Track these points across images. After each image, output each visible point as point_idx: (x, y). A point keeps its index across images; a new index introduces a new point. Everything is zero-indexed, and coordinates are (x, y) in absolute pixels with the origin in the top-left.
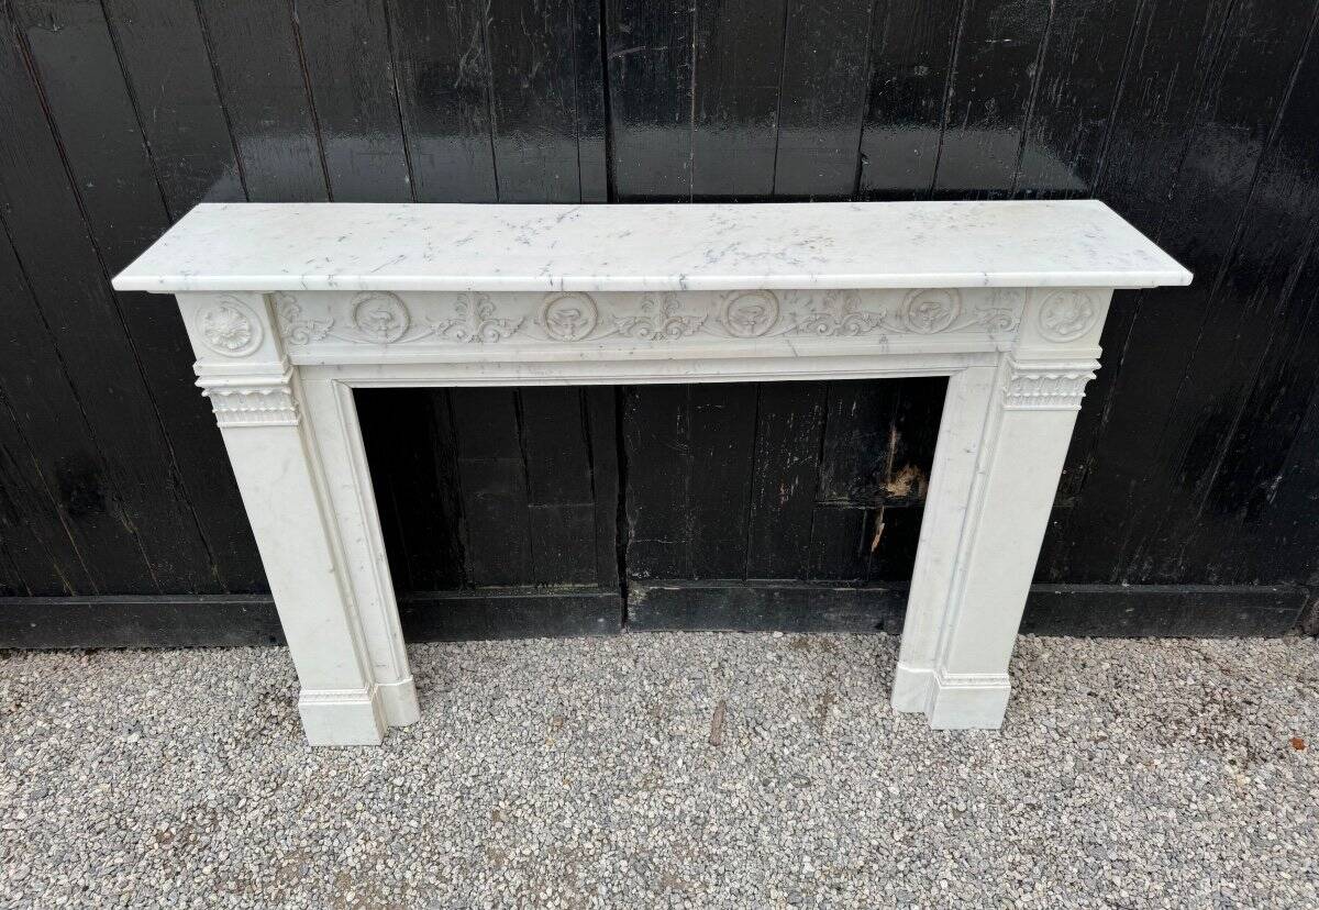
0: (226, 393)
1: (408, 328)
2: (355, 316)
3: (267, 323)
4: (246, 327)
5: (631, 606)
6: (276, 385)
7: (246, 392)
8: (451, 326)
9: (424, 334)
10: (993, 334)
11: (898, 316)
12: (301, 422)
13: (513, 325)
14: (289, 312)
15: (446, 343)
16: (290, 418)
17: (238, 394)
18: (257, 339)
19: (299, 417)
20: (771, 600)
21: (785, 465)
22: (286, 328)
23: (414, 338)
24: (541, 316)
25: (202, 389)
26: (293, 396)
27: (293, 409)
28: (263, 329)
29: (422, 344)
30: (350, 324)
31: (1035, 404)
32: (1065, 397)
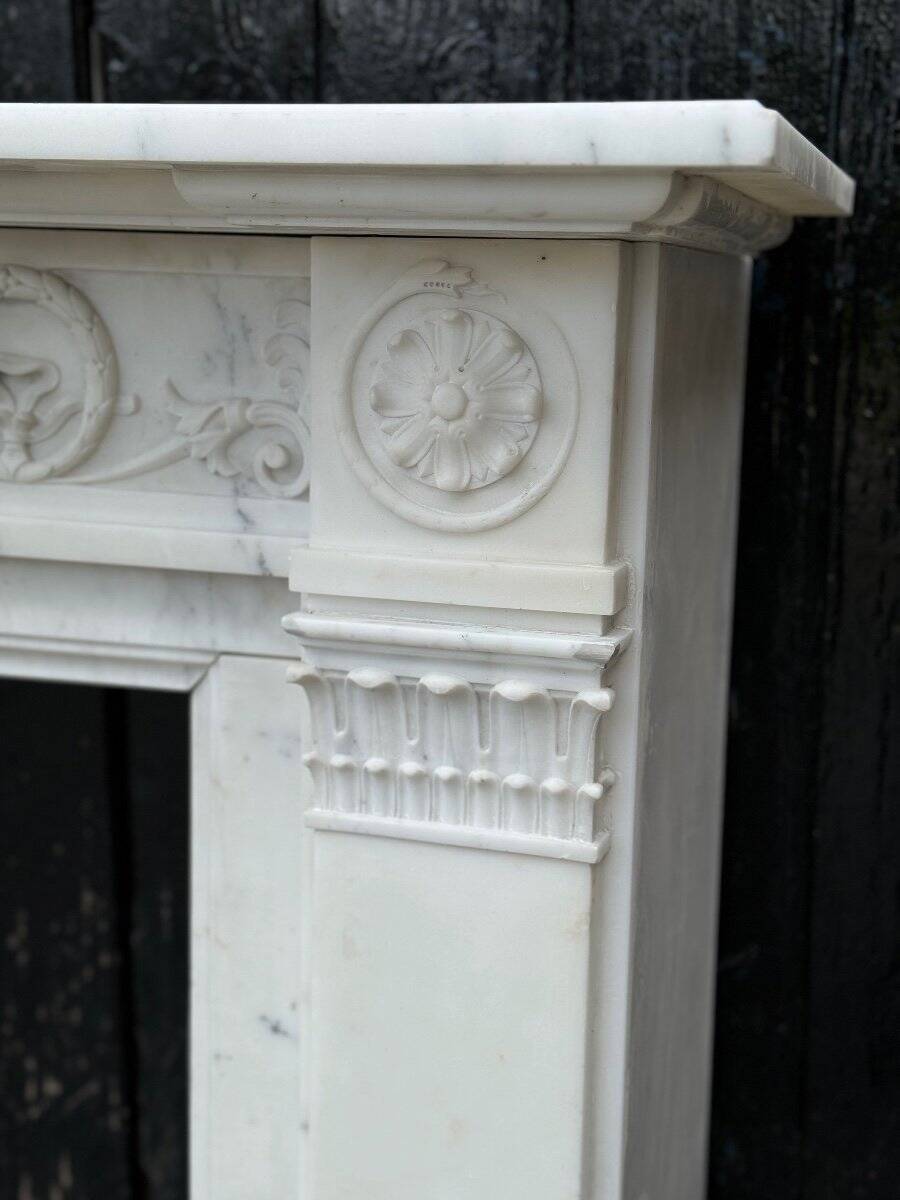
31: (421, 816)
32: (524, 793)
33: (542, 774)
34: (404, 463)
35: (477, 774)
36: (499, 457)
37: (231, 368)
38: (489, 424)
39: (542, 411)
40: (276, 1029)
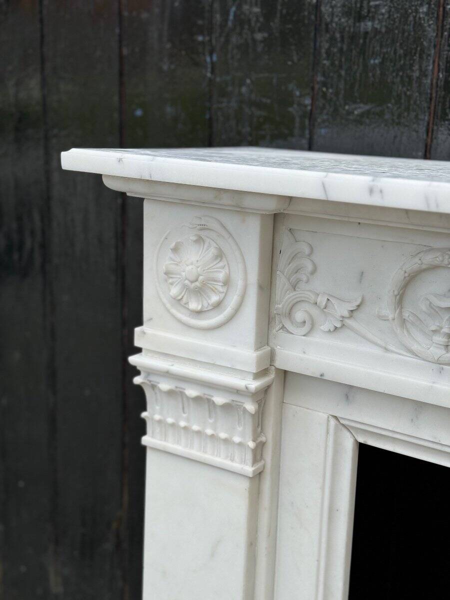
0: (165, 386)
2: (400, 299)
3: (253, 277)
4: (221, 276)
6: (237, 391)
7: (192, 392)
12: (258, 476)
14: (297, 271)
16: (243, 461)
17: (182, 394)
18: (232, 301)
19: (260, 464)
22: (283, 297)
25: (136, 372)
26: (259, 419)
27: (251, 444)
30: (388, 312)
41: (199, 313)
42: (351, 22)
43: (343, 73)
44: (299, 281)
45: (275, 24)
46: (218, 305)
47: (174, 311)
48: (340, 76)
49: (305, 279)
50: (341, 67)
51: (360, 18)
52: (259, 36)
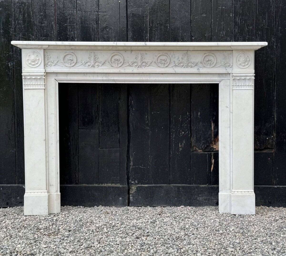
0: (28, 77)
1: (76, 63)
2: (64, 59)
3: (43, 58)
4: (38, 59)
5: (131, 193)
6: (41, 76)
7: (33, 77)
8: (87, 62)
9: (80, 65)
10: (226, 68)
11: (201, 63)
12: (45, 89)
13: (102, 63)
14: (48, 58)
15: (85, 67)
16: (43, 87)
18: (40, 62)
19: (45, 87)
20: (179, 191)
21: (180, 135)
22: (47, 61)
23: (77, 66)
24: (110, 60)
25: (23, 76)
27: (44, 84)
28: (42, 60)
29: (79, 67)
30: (63, 61)
31: (241, 88)
32: (248, 85)
33: (249, 84)
34: (240, 64)
35: (245, 84)
36: (247, 63)
37: (225, 59)
38: (246, 61)
39: (249, 61)
40: (227, 107)
41: (34, 65)
42: (40, 24)
43: (40, 32)
44: (48, 59)
45: (26, 24)
46: (37, 63)
47: (29, 65)
48: (39, 33)
49: (49, 59)
50: (39, 31)
51: (42, 24)
52: (23, 26)
